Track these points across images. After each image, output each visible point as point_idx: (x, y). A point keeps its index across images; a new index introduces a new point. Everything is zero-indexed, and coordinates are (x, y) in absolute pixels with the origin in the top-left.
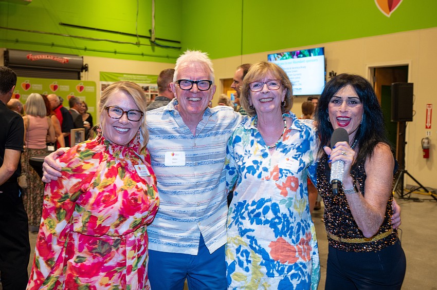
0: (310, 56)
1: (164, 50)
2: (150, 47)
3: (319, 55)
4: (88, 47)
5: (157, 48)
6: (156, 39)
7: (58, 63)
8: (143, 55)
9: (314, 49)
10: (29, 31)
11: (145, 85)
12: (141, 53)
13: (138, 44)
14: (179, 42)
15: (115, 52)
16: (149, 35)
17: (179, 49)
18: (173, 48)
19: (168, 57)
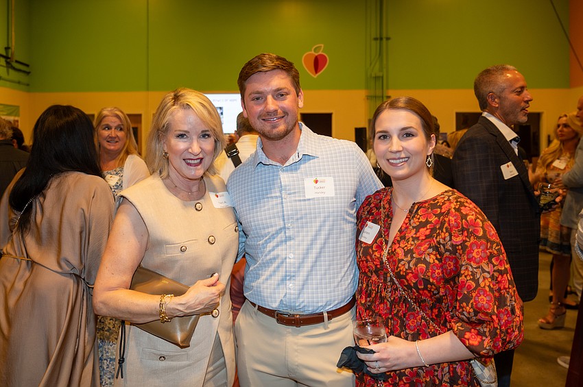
1: (16, 73)
2: (5, 69)
5: (11, 71)
6: (17, 62)
14: (27, 66)
16: (4, 54)
17: (28, 73)
18: (24, 72)
19: (19, 83)
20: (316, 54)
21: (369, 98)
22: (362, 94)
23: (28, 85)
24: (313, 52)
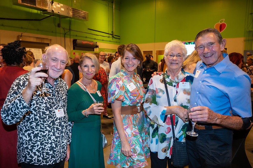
0: (189, 44)
1: (115, 39)
2: (112, 38)
3: (193, 44)
4: (96, 38)
5: (114, 38)
6: (115, 35)
7: (90, 45)
8: (110, 41)
9: (191, 42)
10: (80, 32)
11: (111, 53)
12: (109, 40)
13: (109, 37)
14: (119, 36)
15: (103, 40)
16: (112, 34)
17: (120, 39)
18: (118, 38)
19: (116, 42)
20: (221, 24)
21: (245, 41)
22: (242, 39)
23: (120, 43)
24: (220, 23)
